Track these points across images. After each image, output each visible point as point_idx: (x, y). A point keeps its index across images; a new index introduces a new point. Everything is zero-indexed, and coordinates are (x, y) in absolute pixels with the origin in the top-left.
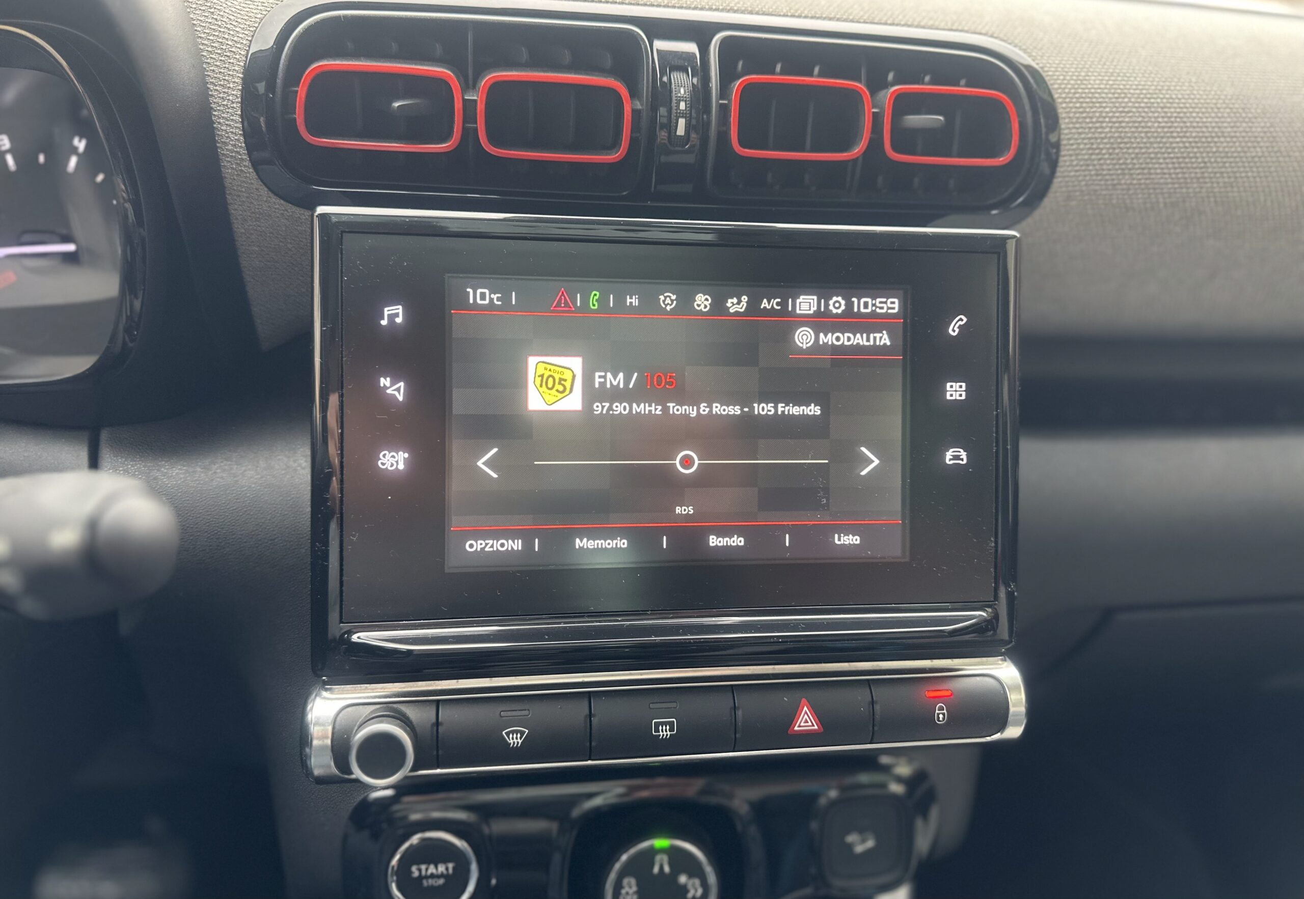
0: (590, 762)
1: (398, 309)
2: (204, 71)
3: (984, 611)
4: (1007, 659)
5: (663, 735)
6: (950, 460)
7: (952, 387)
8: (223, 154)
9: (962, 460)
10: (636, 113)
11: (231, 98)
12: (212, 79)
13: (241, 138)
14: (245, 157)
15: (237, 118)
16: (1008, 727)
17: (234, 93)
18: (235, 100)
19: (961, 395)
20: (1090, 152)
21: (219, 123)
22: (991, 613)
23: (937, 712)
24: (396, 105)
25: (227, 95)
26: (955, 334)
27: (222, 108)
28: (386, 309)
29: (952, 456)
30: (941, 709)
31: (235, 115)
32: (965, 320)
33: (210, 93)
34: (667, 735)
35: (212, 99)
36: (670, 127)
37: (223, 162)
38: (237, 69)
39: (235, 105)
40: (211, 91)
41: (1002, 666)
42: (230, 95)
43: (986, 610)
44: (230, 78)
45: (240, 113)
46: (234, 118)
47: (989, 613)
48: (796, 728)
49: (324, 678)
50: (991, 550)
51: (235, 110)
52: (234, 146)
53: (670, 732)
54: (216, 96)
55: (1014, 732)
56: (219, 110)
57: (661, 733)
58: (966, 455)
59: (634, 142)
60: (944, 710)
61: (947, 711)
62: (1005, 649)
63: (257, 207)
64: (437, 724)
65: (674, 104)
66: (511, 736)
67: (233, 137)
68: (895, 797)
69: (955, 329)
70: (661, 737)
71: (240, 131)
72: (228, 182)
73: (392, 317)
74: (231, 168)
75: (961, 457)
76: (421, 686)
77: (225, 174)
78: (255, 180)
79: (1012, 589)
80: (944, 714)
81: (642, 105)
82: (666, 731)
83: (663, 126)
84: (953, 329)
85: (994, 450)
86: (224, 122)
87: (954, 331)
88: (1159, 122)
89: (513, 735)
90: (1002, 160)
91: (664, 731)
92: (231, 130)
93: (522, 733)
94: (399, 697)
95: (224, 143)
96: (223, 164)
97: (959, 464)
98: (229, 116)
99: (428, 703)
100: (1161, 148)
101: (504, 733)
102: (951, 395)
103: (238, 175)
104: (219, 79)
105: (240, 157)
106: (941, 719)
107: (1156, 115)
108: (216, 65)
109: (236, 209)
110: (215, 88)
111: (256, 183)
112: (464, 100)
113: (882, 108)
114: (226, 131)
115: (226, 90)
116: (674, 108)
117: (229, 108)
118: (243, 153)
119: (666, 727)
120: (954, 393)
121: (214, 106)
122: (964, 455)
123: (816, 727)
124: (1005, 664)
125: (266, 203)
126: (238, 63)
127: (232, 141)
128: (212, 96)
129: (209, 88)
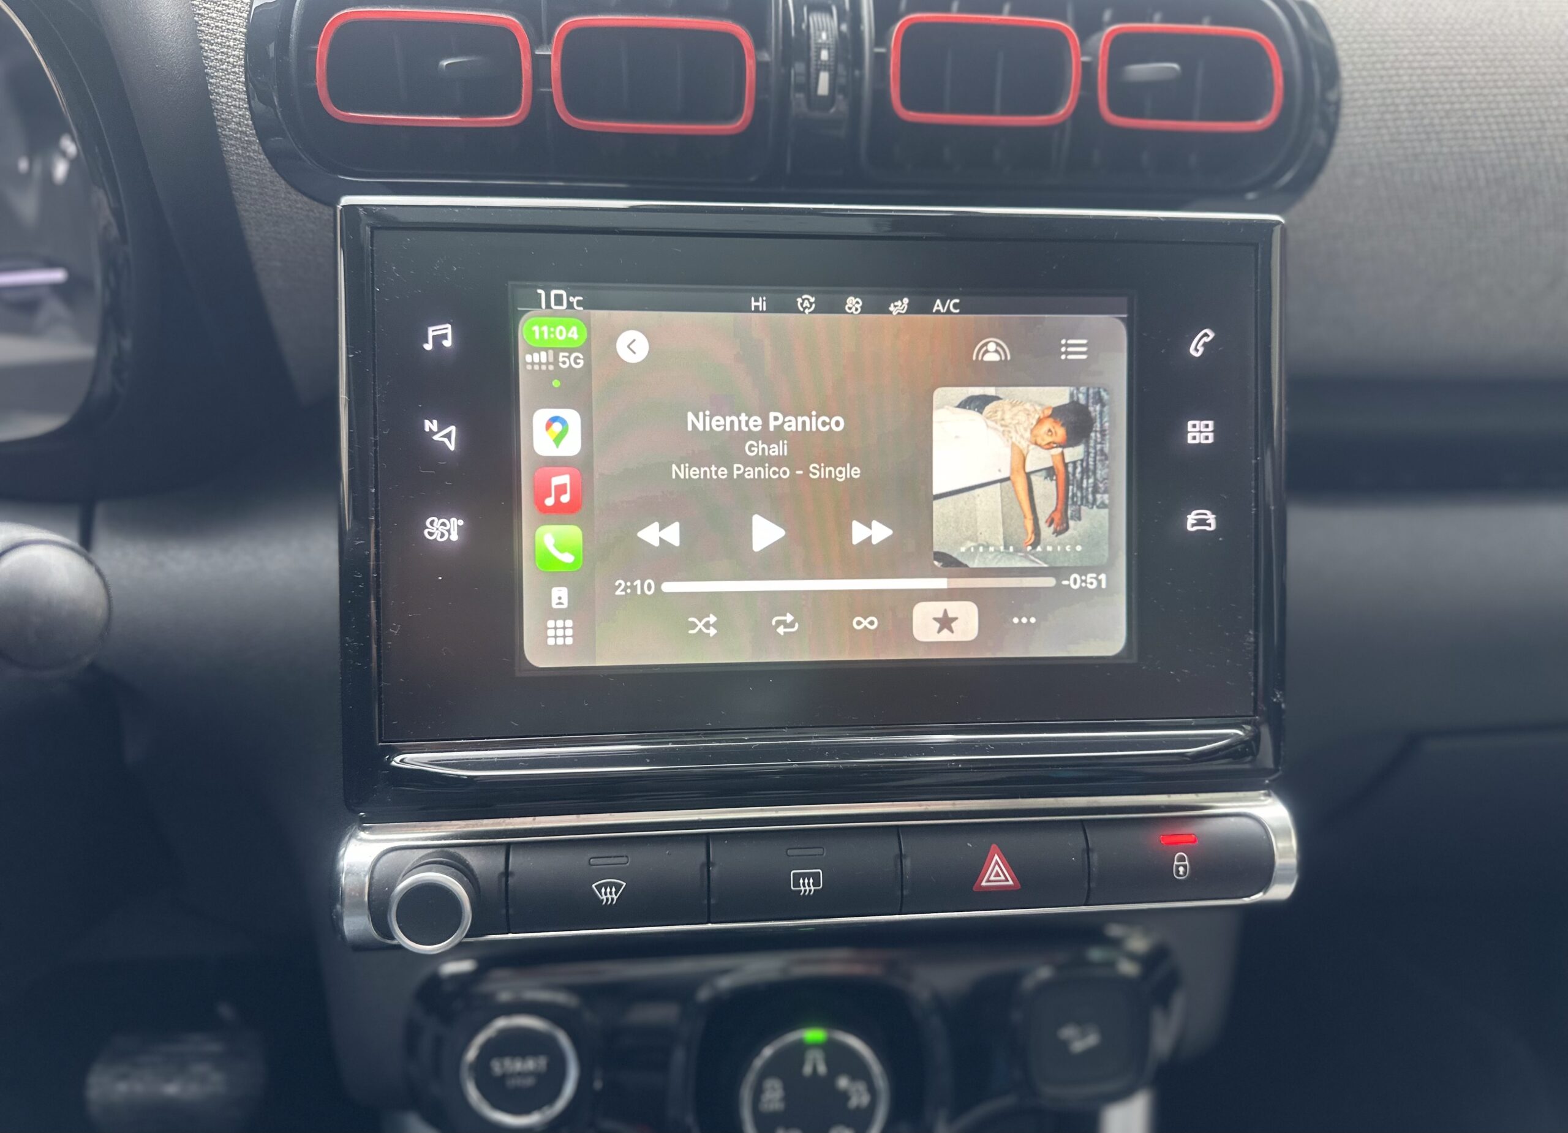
0: (710, 926)
1: (446, 328)
2: (196, 26)
3: (1241, 728)
4: (1272, 794)
5: (805, 891)
6: (1193, 525)
7: (1194, 426)
8: (225, 136)
9: (1209, 525)
10: (761, 66)
11: (231, 60)
12: (206, 35)
13: (247, 113)
14: (254, 139)
15: (241, 87)
16: (1273, 885)
17: (236, 53)
18: (237, 62)
19: (1207, 438)
20: (1383, 109)
21: (218, 94)
22: (1250, 731)
23: (1176, 863)
24: (445, 63)
25: (226, 56)
26: (1198, 355)
27: (221, 74)
28: (430, 329)
29: (1195, 519)
30: (1182, 859)
31: (237, 83)
32: (1212, 335)
33: (205, 54)
34: (810, 891)
35: (207, 62)
36: (808, 85)
37: (226, 147)
38: (238, 21)
39: (237, 70)
40: (206, 51)
41: (1266, 803)
42: (230, 56)
43: (1243, 728)
44: (230, 34)
45: (244, 80)
46: (237, 86)
47: (1247, 732)
48: (984, 884)
49: (362, 814)
50: (1249, 646)
51: (237, 75)
52: (238, 124)
53: (814, 886)
54: (212, 58)
55: (1281, 891)
56: (216, 76)
57: (802, 888)
58: (1216, 518)
59: (760, 107)
60: (1185, 861)
61: (1190, 862)
62: (1270, 781)
63: (273, 206)
64: (507, 873)
65: (813, 54)
66: (603, 890)
67: (237, 112)
68: (1125, 981)
69: (1198, 348)
70: (802, 894)
71: (245, 104)
72: (233, 173)
73: (438, 339)
74: (236, 154)
75: (1208, 522)
76: (486, 825)
77: (228, 162)
78: (268, 169)
79: (1278, 699)
80: (1185, 867)
81: (770, 55)
82: (809, 886)
83: (800, 88)
84: (1196, 349)
85: (1253, 512)
86: (225, 92)
87: (1197, 350)
88: (1478, 68)
89: (606, 889)
90: (1260, 123)
91: (806, 885)
92: (234, 103)
93: (618, 887)
94: (457, 839)
95: (226, 120)
96: (225, 149)
97: (1205, 530)
98: (230, 84)
99: (495, 847)
100: (1480, 102)
101: (593, 886)
102: (1194, 438)
103: (246, 163)
104: (215, 35)
105: (246, 139)
106: (1181, 873)
107: (1474, 57)
108: (211, 17)
109: (248, 211)
110: (210, 47)
111: (270, 174)
112: (534, 56)
113: (1095, 56)
114: (226, 103)
115: (225, 50)
116: (813, 58)
117: (229, 74)
118: (251, 134)
119: (809, 880)
120: (1197, 435)
121: (210, 71)
122: (1211, 518)
123: (1011, 882)
124: (1270, 800)
125: (285, 201)
126: (240, 14)
127: (236, 117)
128: (207, 57)
129: (202, 48)
